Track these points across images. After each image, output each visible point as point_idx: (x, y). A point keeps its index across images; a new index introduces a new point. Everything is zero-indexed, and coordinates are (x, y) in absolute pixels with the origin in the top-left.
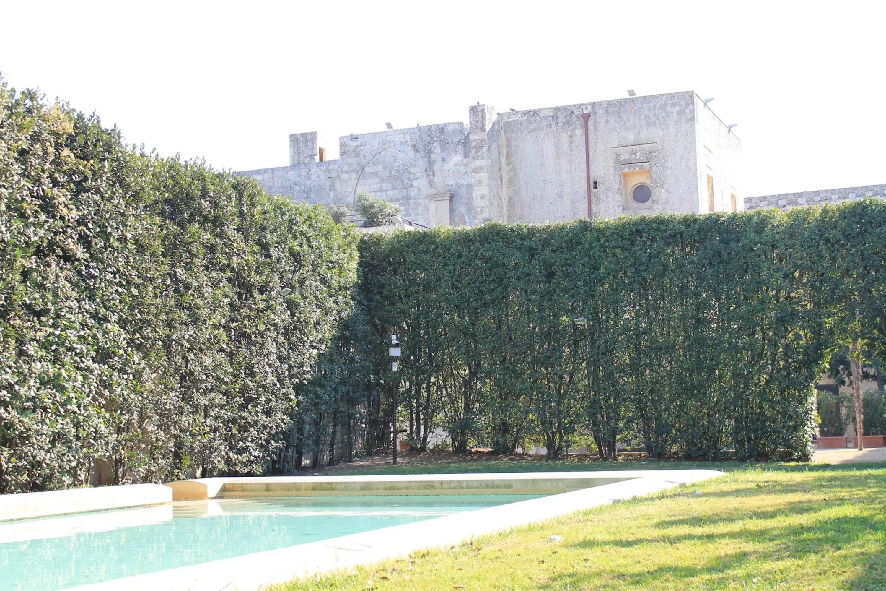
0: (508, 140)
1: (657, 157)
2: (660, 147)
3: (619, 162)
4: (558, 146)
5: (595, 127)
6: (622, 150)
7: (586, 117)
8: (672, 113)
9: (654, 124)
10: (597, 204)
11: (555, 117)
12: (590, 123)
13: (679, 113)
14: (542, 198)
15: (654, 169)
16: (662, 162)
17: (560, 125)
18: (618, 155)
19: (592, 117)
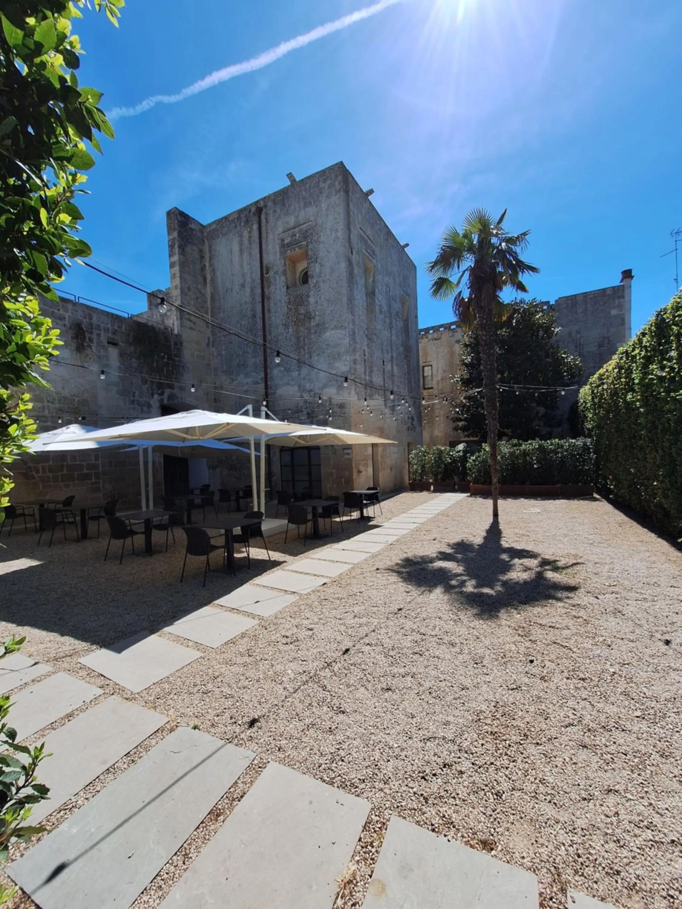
0: (210, 247)
1: (311, 234)
2: (314, 224)
3: (284, 246)
4: (241, 243)
5: (267, 219)
6: (285, 235)
7: (259, 210)
8: (324, 188)
9: (310, 203)
10: (269, 287)
11: (239, 218)
12: (263, 217)
13: (329, 187)
14: (232, 290)
15: (310, 246)
16: (316, 238)
17: (242, 224)
18: (283, 240)
19: (264, 211)
